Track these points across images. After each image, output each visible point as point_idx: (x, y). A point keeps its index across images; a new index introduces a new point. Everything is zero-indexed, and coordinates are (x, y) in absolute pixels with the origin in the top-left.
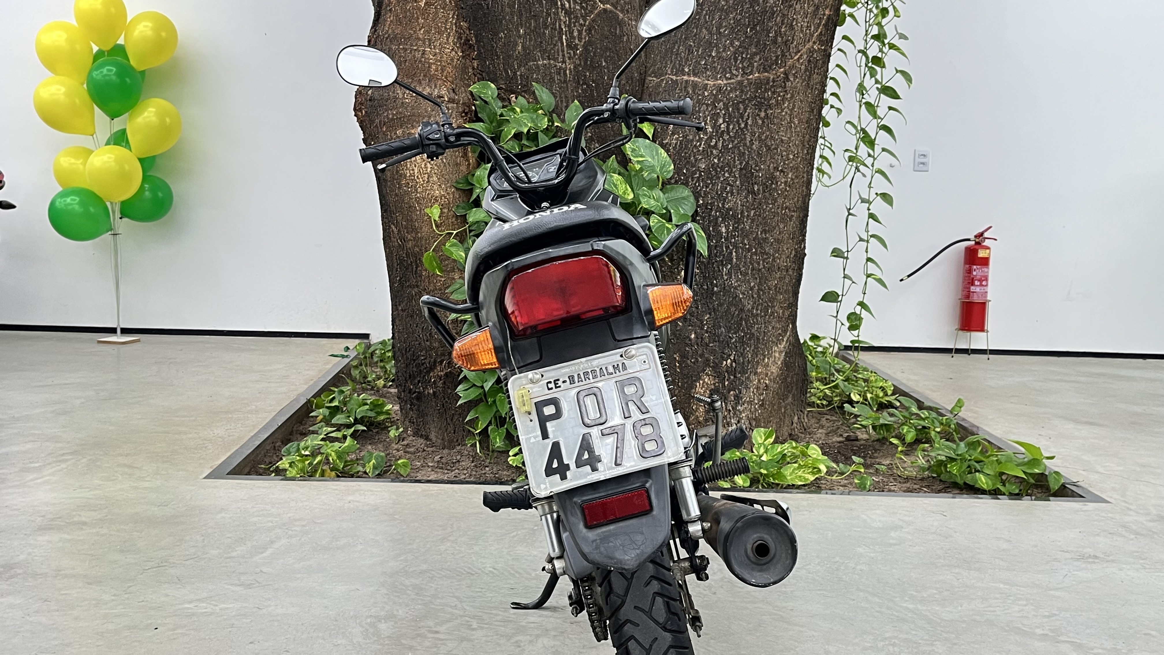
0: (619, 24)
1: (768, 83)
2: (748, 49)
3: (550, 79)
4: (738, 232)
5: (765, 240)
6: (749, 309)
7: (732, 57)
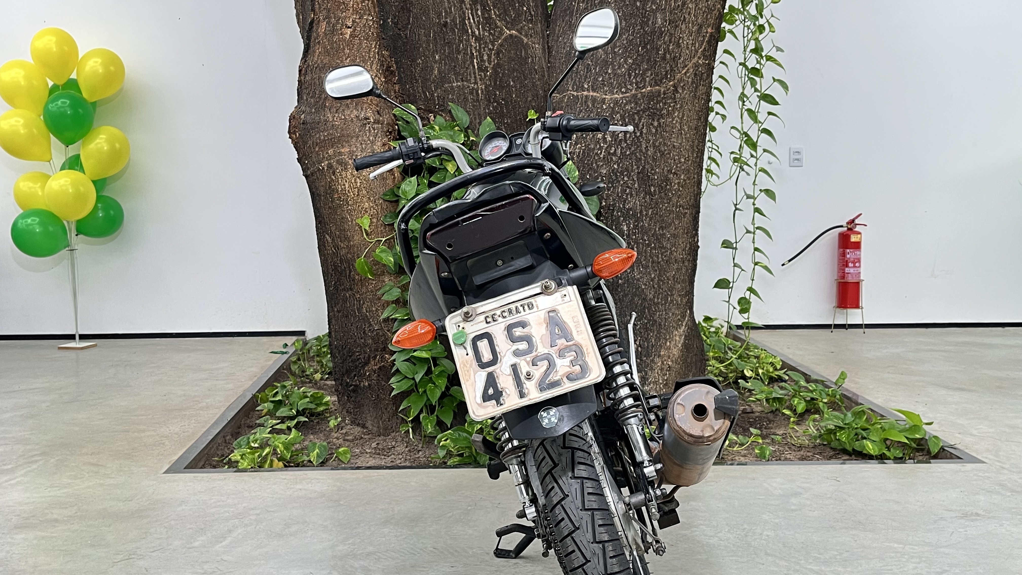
0: (524, 48)
1: (659, 96)
2: (640, 66)
3: (464, 98)
4: (638, 229)
5: (663, 235)
6: (650, 299)
7: (627, 74)
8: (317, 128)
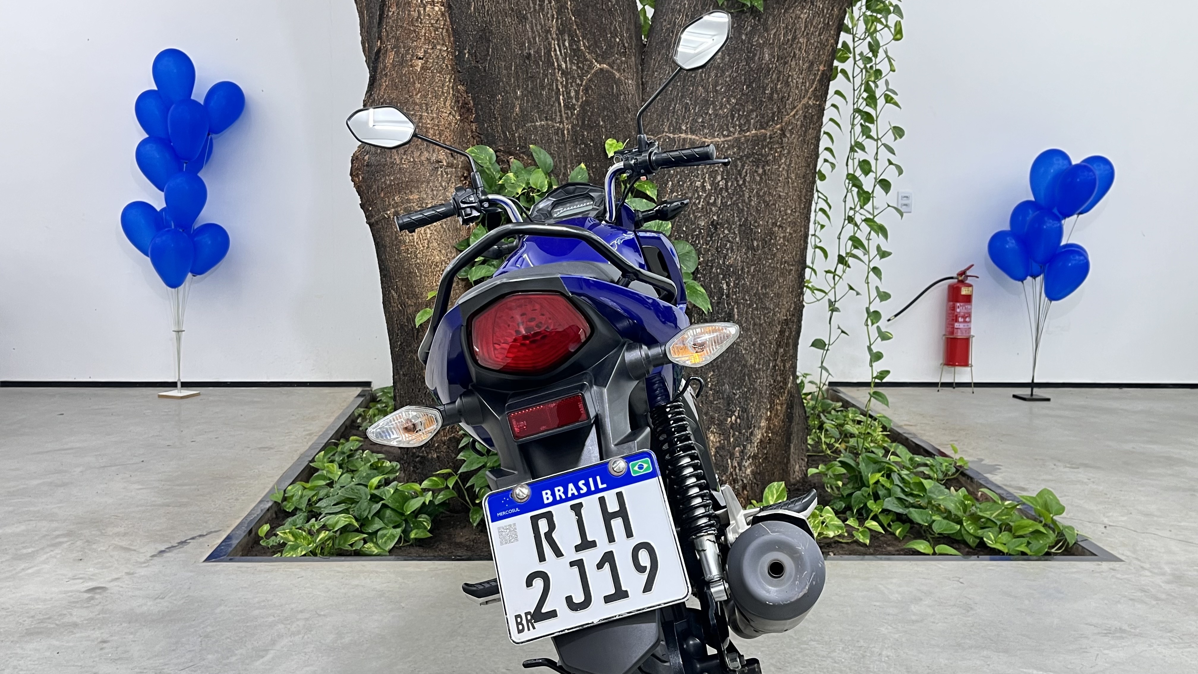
0: (616, 83)
1: (765, 140)
2: (744, 106)
3: (548, 140)
4: (739, 288)
5: (765, 295)
6: (751, 365)
7: (729, 115)
8: (383, 171)
